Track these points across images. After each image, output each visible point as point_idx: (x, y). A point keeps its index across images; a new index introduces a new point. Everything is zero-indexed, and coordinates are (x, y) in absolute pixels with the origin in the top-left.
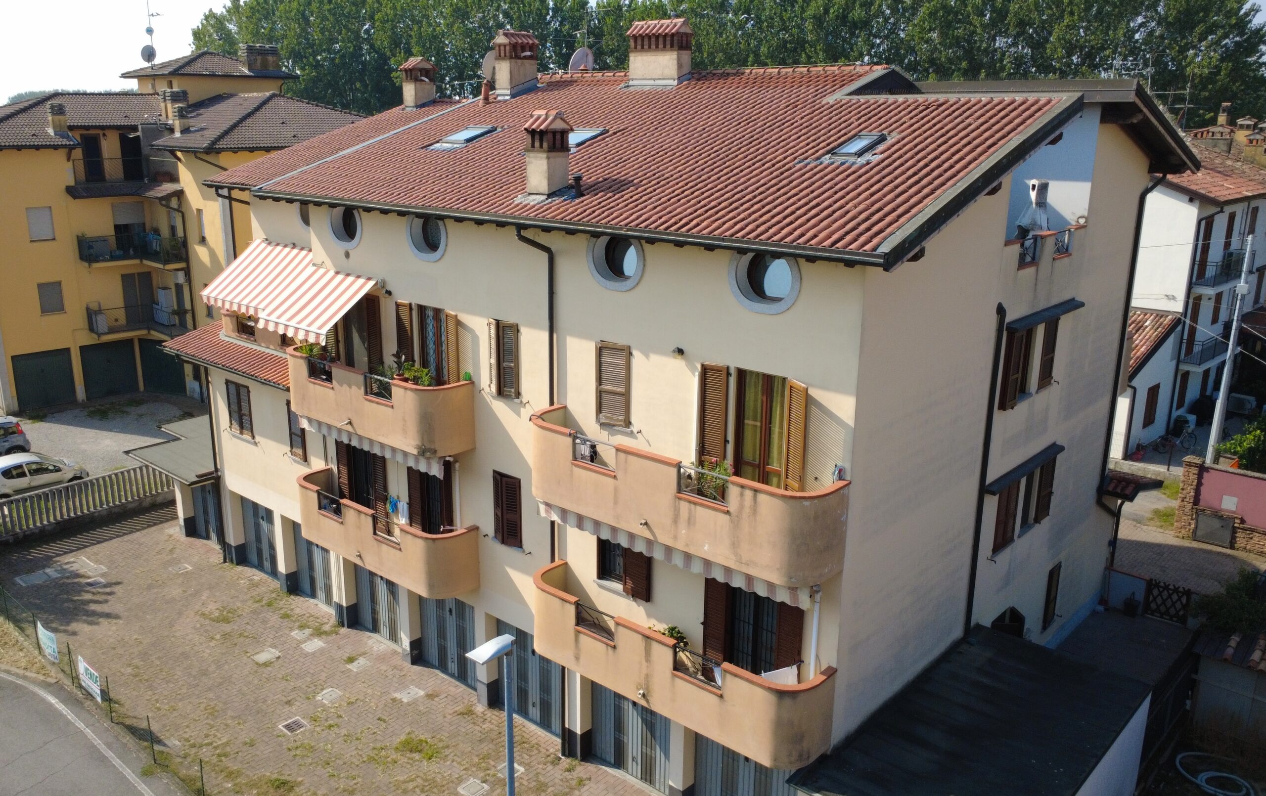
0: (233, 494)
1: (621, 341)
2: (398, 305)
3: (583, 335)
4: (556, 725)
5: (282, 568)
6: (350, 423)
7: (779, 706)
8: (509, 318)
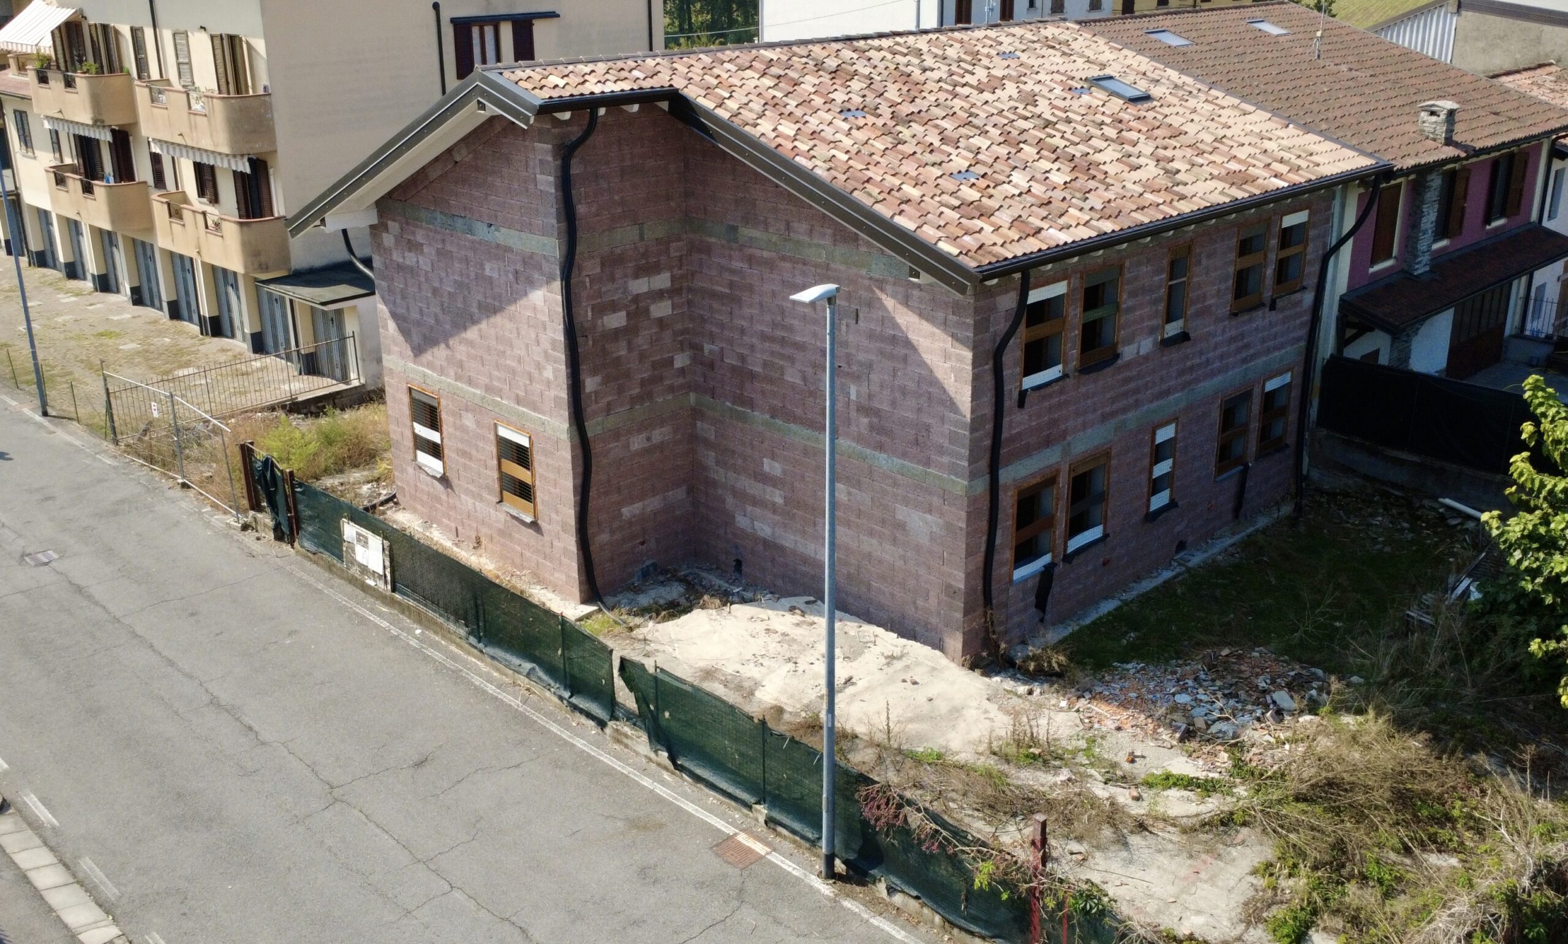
0: (30, 207)
1: (182, 29)
2: (90, 26)
3: (168, 28)
4: (195, 317)
5: (61, 259)
6: (60, 112)
7: (242, 232)
8: (137, 25)
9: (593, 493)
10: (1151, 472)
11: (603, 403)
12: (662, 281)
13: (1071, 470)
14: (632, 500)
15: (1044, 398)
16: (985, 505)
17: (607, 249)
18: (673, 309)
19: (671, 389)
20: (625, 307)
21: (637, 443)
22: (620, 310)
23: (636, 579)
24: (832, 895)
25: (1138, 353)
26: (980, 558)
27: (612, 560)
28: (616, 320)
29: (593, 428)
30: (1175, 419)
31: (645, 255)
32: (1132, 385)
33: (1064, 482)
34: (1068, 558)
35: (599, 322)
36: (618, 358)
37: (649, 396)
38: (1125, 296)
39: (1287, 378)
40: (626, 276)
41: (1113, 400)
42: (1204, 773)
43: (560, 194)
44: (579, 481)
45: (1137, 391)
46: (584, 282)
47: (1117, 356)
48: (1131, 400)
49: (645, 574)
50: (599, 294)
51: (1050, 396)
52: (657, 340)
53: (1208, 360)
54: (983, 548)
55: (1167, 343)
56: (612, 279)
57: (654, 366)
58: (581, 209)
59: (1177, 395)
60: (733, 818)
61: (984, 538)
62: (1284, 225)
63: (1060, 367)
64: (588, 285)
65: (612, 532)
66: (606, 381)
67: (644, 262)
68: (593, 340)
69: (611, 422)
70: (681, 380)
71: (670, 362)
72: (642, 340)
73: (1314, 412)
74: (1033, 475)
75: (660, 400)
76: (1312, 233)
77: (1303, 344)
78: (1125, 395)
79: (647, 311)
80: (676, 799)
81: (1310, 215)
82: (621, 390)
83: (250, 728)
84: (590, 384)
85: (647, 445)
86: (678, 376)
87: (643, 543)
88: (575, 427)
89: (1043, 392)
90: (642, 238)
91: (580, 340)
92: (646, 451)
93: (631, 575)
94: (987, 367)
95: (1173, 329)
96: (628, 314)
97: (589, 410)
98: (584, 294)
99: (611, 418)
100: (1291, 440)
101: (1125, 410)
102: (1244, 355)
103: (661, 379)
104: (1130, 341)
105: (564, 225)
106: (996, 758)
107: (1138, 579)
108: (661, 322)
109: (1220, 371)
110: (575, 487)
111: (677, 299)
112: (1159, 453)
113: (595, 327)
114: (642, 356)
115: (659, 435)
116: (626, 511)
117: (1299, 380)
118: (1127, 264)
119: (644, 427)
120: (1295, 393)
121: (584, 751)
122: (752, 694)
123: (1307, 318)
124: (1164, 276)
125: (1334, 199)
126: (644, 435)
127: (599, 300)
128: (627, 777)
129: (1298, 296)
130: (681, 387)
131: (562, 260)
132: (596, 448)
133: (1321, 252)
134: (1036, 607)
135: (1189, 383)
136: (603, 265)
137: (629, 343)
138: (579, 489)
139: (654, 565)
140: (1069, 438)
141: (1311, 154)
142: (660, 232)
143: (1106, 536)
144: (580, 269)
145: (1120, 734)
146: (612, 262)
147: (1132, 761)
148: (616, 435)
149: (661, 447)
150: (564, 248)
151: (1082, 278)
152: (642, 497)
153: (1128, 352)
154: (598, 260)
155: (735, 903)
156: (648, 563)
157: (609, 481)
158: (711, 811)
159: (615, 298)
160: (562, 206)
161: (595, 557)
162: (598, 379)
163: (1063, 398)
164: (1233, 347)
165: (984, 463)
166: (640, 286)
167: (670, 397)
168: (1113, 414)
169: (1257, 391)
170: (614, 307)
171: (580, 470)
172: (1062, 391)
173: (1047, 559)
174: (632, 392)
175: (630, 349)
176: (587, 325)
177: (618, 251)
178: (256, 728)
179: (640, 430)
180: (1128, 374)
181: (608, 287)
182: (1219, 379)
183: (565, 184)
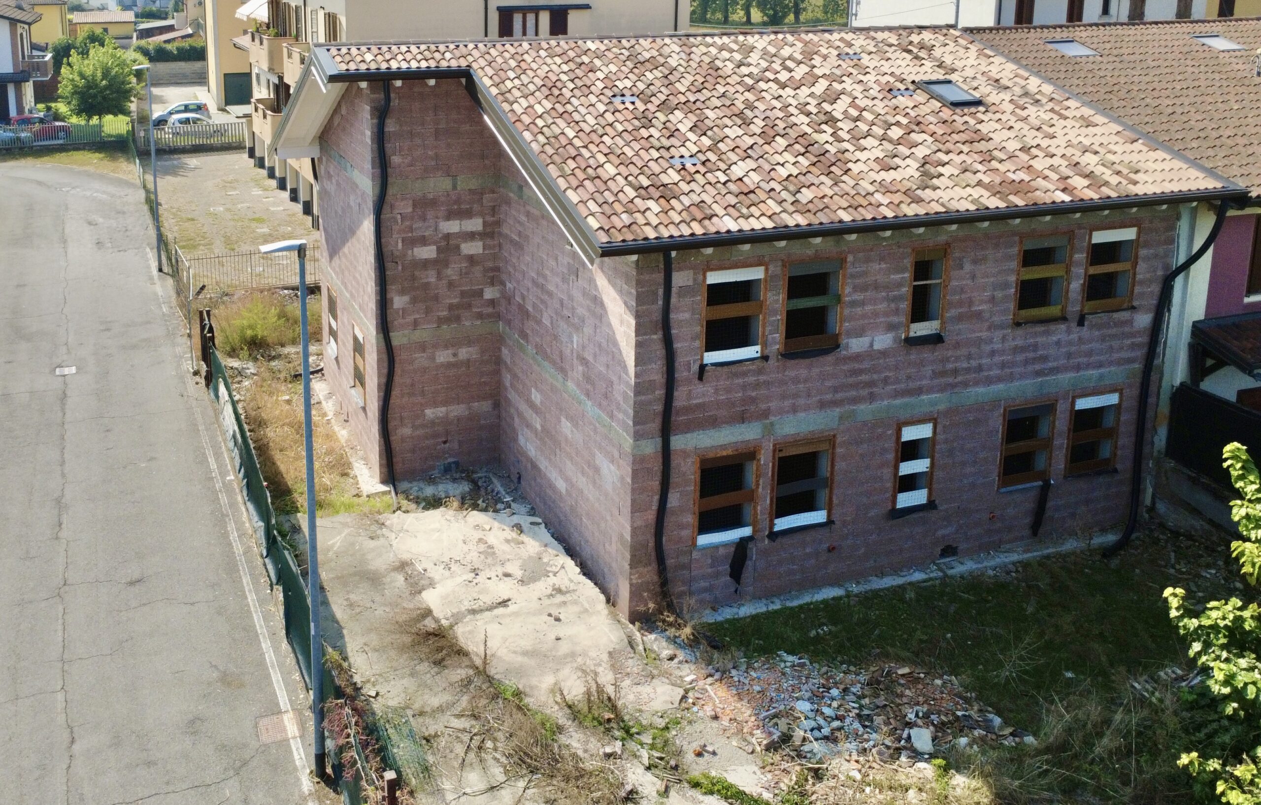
9: (395, 392)
10: (897, 468)
11: (410, 319)
12: (475, 224)
13: (777, 449)
14: (435, 404)
15: (736, 375)
16: (657, 466)
17: (419, 194)
18: (484, 249)
19: (480, 316)
20: (434, 243)
21: (443, 356)
22: (429, 245)
23: (436, 471)
24: (307, 793)
25: (871, 345)
26: (651, 516)
27: (413, 451)
28: (428, 252)
29: (397, 339)
30: (934, 421)
31: (458, 201)
32: (864, 378)
33: (766, 460)
34: (773, 536)
35: (410, 252)
36: (428, 283)
37: (458, 319)
38: (848, 290)
39: (1113, 399)
40: (437, 217)
41: (836, 389)
42: (760, 790)
43: (375, 146)
44: (384, 380)
45: (871, 384)
46: (395, 218)
47: (838, 346)
48: (864, 392)
49: (447, 470)
50: (411, 229)
51: (744, 374)
52: (466, 273)
53: (980, 366)
54: (655, 507)
55: (912, 342)
56: (424, 218)
57: (463, 294)
58: (396, 160)
59: (934, 396)
60: (297, 698)
61: (656, 498)
62: (1094, 241)
63: (758, 348)
64: (399, 221)
65: (415, 428)
66: (414, 301)
67: (456, 207)
68: (403, 266)
69: (420, 335)
70: (490, 310)
71: (480, 293)
72: (451, 272)
73: (1160, 438)
74: (723, 447)
75: (467, 323)
76: (1143, 252)
77: (1138, 366)
78: (855, 386)
79: (458, 247)
80: (273, 666)
81: (1139, 234)
82: (428, 311)
83: (60, 525)
84: (398, 302)
85: (452, 359)
86: (488, 306)
87: (445, 442)
88: (382, 335)
89: (734, 368)
90: (455, 187)
91: (389, 265)
92: (449, 365)
93: (433, 468)
94: (655, 337)
95: (922, 329)
96: (438, 249)
97: (396, 323)
98: (396, 228)
99: (417, 333)
100: (1124, 465)
101: (855, 401)
102: (1037, 367)
103: (469, 306)
104: (860, 333)
105: (378, 171)
106: (569, 711)
107: (882, 574)
108: (471, 259)
109: (999, 379)
110: (379, 385)
111: (489, 242)
112: (911, 450)
113: (405, 255)
114: (451, 285)
115: (464, 353)
116: (429, 413)
117: (1131, 403)
118: (850, 258)
119: (452, 344)
120: (1128, 418)
121: (248, 605)
122: (420, 592)
123: (1144, 339)
124: (907, 275)
125: (1178, 218)
126: (450, 351)
127: (410, 235)
128: (257, 636)
129: (1124, 315)
130: (489, 316)
131: (375, 198)
132: (401, 357)
133: (1160, 273)
134: (731, 576)
135: (953, 386)
136: (414, 206)
137: (439, 273)
138: (383, 388)
139: (457, 464)
140: (772, 419)
141: (1137, 172)
142: (474, 184)
143: (830, 522)
144: (392, 207)
145: (715, 724)
146: (423, 205)
147: (699, 755)
148: (422, 347)
149: (468, 363)
150: (377, 191)
151: (784, 266)
152: (446, 403)
153: (856, 345)
154: (411, 202)
155: (232, 773)
156: (451, 460)
157: (412, 385)
158: (287, 685)
159: (426, 234)
160: (377, 155)
161: (396, 446)
162: (406, 298)
163: (762, 378)
164: (1020, 358)
165: (655, 426)
166: (453, 227)
167: (479, 322)
168: (835, 403)
169: (1062, 408)
170: (423, 241)
171: (385, 371)
172: (760, 372)
173: (746, 531)
174: (440, 314)
175: (439, 277)
176: (397, 253)
177: (431, 196)
178: (64, 526)
179: (446, 347)
180: (857, 366)
181: (418, 225)
182: (999, 388)
183: (380, 138)
